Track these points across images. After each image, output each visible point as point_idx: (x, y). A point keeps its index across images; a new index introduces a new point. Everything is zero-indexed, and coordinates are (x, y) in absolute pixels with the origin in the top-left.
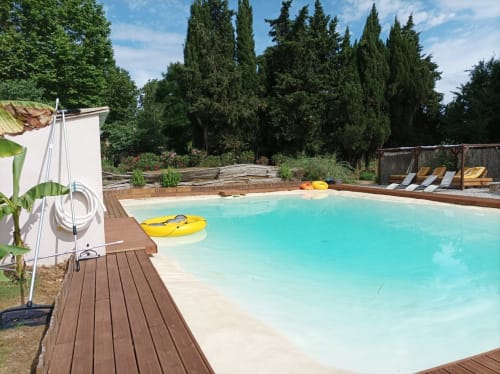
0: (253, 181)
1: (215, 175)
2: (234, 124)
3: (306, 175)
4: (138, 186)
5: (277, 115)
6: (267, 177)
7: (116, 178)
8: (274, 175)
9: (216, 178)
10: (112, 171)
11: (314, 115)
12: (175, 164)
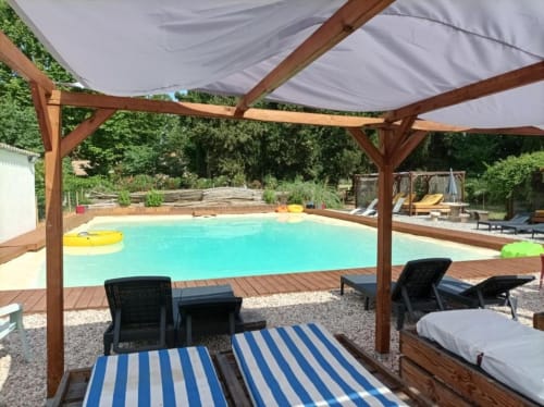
0: (235, 203)
1: (199, 196)
2: (231, 148)
3: (290, 199)
4: (123, 205)
5: (276, 140)
6: (252, 200)
7: (106, 198)
8: (260, 198)
9: (201, 199)
10: (104, 190)
11: (312, 139)
12: (167, 185)
